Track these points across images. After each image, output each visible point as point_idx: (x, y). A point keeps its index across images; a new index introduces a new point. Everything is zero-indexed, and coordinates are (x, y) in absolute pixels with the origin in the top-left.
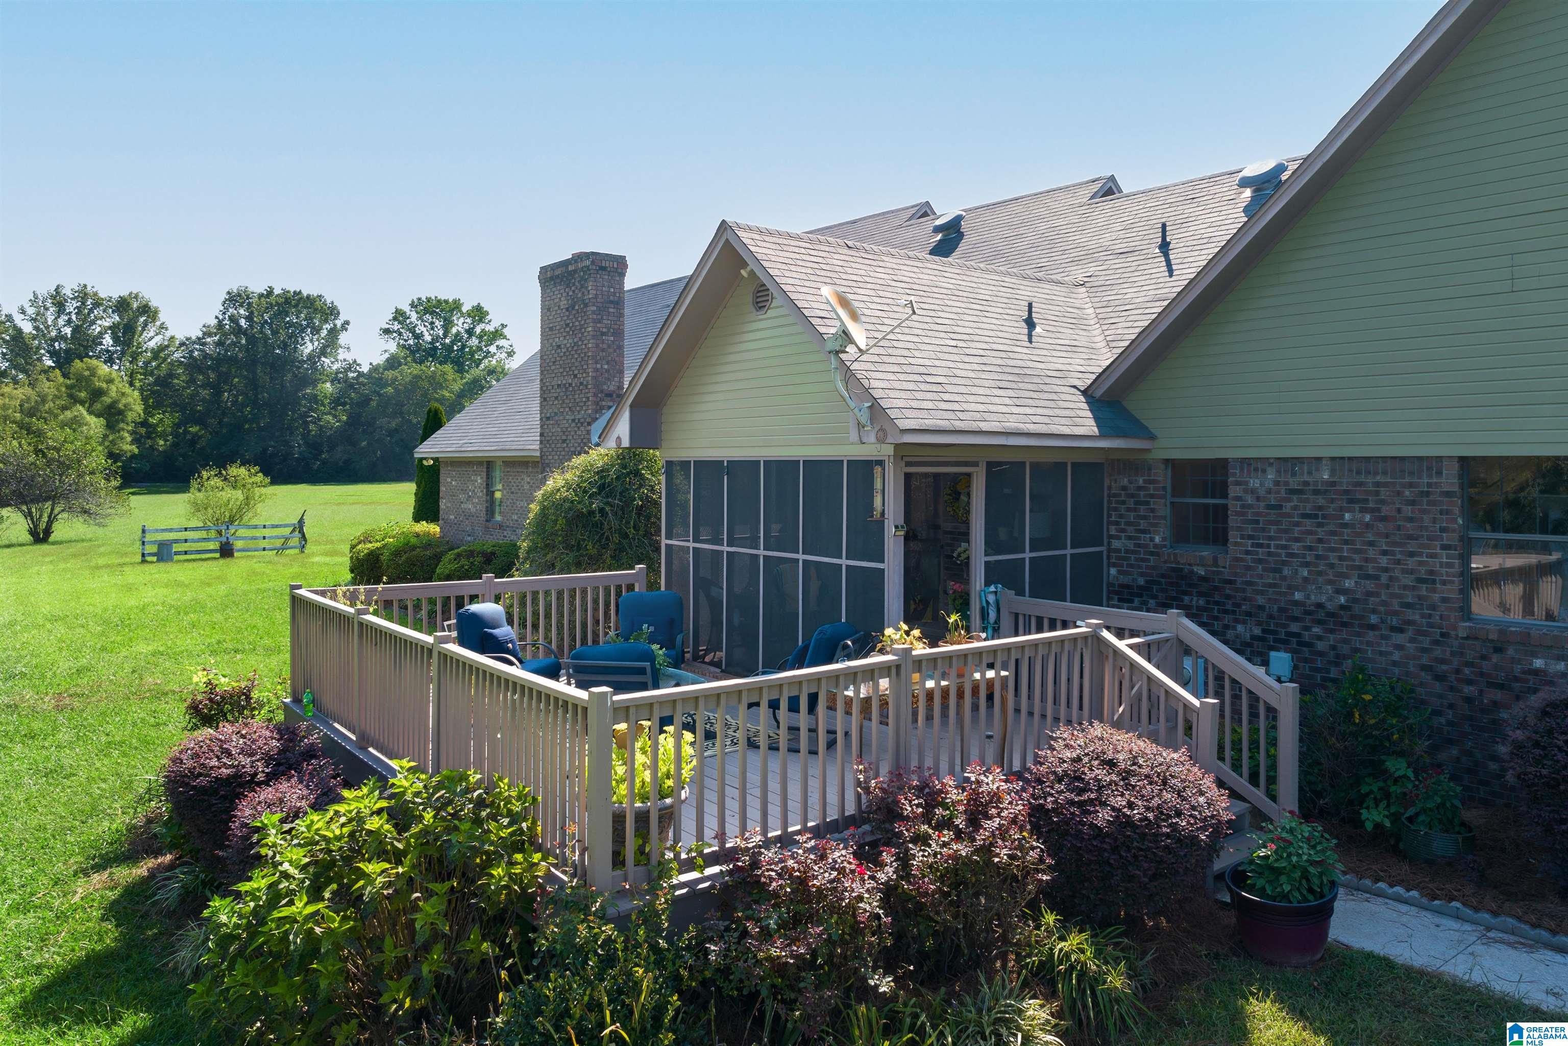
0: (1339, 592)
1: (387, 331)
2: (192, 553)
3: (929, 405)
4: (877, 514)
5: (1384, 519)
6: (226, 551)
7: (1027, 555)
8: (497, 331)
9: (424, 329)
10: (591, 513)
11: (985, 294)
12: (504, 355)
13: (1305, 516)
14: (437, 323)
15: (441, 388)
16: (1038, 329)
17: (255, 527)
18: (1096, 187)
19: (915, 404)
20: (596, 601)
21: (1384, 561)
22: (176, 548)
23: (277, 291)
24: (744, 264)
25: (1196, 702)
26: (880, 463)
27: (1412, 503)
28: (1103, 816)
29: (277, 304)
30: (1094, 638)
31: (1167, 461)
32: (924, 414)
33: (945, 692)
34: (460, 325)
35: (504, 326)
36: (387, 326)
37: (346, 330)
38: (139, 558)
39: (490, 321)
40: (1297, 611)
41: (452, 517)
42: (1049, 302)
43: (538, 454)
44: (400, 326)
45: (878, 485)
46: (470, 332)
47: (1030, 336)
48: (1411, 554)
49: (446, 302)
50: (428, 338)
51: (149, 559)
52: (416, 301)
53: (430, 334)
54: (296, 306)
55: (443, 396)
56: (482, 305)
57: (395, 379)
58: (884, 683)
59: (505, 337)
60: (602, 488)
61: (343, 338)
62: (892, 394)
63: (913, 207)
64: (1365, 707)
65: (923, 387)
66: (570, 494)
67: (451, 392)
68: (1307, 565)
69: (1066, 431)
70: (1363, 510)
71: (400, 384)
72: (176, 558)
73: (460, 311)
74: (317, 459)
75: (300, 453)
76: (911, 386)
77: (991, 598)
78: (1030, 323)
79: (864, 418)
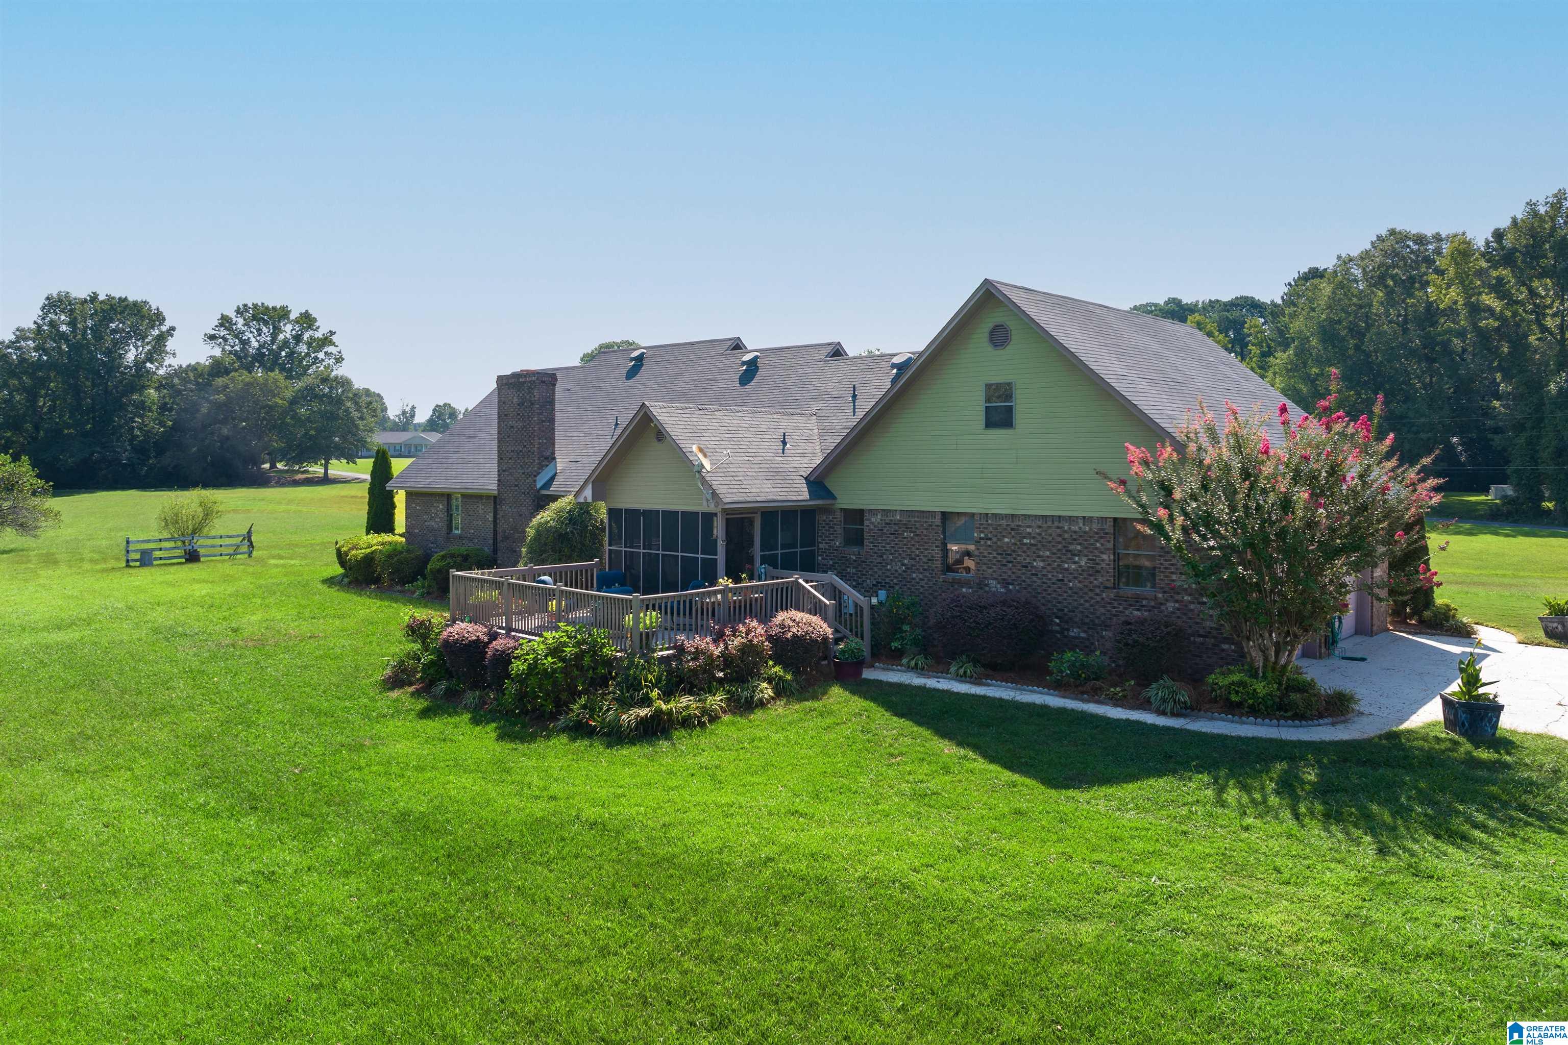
0: (903, 565)
1: (212, 337)
2: (165, 558)
3: (736, 491)
4: (714, 536)
5: (917, 535)
6: (192, 557)
7: (779, 552)
8: (326, 338)
9: (251, 335)
10: (567, 533)
11: (764, 427)
12: (332, 361)
13: (892, 534)
14: (265, 330)
15: (274, 396)
16: (788, 445)
17: (214, 537)
18: (829, 349)
19: (730, 491)
20: (571, 577)
21: (917, 552)
22: (157, 554)
23: (102, 297)
24: (652, 421)
25: (828, 602)
26: (716, 514)
27: (926, 529)
28: (789, 635)
29: (103, 310)
30: (796, 583)
31: (841, 509)
32: (733, 495)
33: (740, 601)
34: (288, 330)
35: (332, 333)
36: (214, 332)
37: (172, 336)
38: (124, 565)
39: (318, 328)
40: (888, 574)
41: (416, 531)
42: (796, 428)
43: (496, 492)
44: (226, 332)
45: (715, 525)
46: (298, 338)
47: (783, 450)
48: (926, 549)
49: (274, 308)
50: (255, 344)
51: (131, 564)
52: (241, 307)
53: (257, 340)
54: (121, 313)
55: (277, 403)
56: (310, 312)
57: (226, 387)
58: (719, 596)
59: (334, 344)
60: (570, 520)
61: (171, 345)
62: (721, 487)
63: (730, 339)
64: (898, 608)
65: (734, 482)
66: (552, 523)
67: (283, 399)
68: (892, 554)
69: (794, 498)
70: (911, 532)
71: (232, 391)
72: (155, 563)
73: (288, 318)
74: (145, 465)
75: (128, 459)
76: (728, 482)
77: (763, 570)
78: (784, 443)
79: (709, 497)
